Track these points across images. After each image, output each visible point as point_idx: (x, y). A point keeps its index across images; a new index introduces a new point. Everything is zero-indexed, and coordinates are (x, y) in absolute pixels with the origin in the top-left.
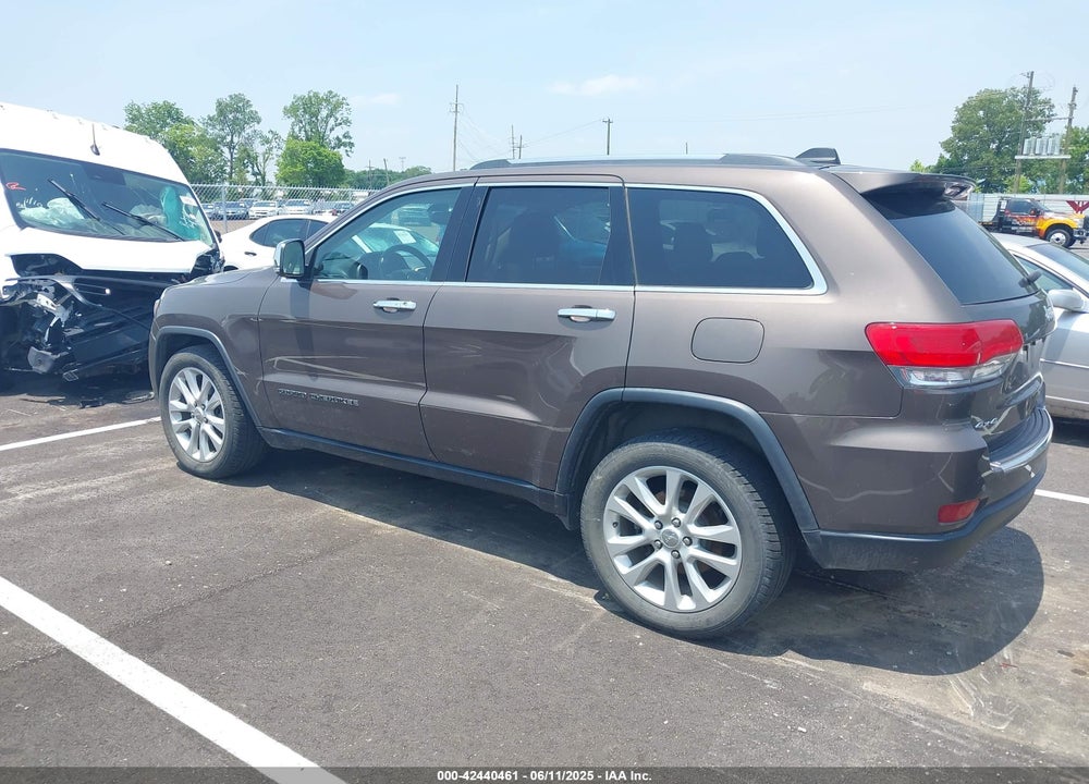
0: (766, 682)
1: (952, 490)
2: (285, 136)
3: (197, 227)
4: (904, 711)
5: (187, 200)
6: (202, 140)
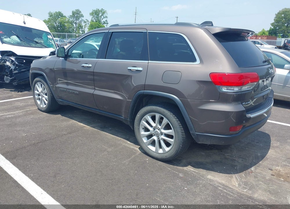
0: (180, 174)
1: (235, 121)
2: (90, 21)
3: (52, 44)
4: (217, 184)
5: (50, 37)
6: (68, 22)
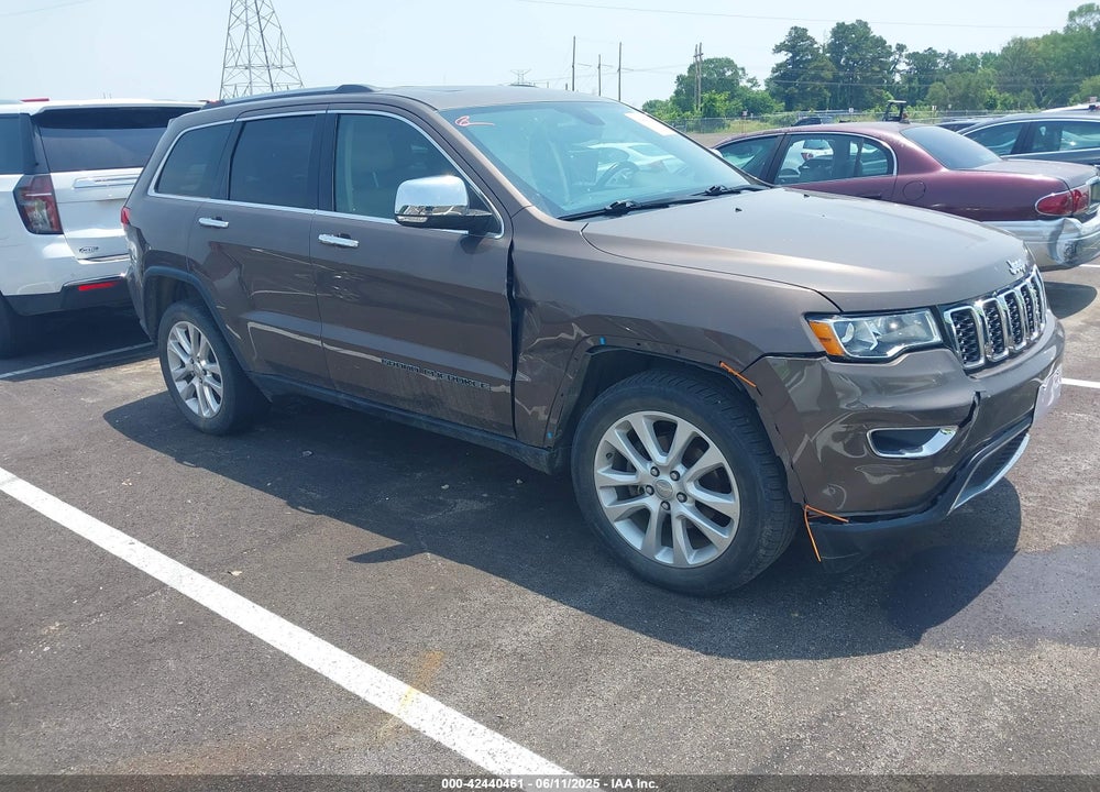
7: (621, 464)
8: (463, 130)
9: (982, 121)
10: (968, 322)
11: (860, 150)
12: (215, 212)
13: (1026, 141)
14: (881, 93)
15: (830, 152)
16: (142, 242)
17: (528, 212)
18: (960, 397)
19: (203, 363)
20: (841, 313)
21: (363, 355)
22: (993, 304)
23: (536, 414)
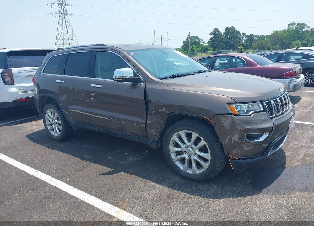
7: (177, 145)
8: (131, 56)
9: (268, 53)
10: (270, 105)
11: (236, 61)
12: (60, 78)
13: (280, 58)
14: (239, 46)
15: (226, 61)
16: (39, 87)
17: (150, 77)
18: (269, 125)
19: (56, 120)
20: (237, 103)
21: (103, 117)
22: (276, 100)
23: (152, 132)
